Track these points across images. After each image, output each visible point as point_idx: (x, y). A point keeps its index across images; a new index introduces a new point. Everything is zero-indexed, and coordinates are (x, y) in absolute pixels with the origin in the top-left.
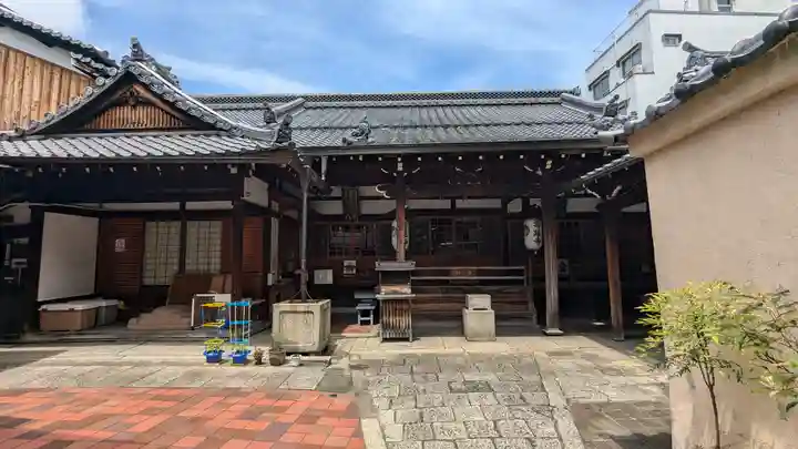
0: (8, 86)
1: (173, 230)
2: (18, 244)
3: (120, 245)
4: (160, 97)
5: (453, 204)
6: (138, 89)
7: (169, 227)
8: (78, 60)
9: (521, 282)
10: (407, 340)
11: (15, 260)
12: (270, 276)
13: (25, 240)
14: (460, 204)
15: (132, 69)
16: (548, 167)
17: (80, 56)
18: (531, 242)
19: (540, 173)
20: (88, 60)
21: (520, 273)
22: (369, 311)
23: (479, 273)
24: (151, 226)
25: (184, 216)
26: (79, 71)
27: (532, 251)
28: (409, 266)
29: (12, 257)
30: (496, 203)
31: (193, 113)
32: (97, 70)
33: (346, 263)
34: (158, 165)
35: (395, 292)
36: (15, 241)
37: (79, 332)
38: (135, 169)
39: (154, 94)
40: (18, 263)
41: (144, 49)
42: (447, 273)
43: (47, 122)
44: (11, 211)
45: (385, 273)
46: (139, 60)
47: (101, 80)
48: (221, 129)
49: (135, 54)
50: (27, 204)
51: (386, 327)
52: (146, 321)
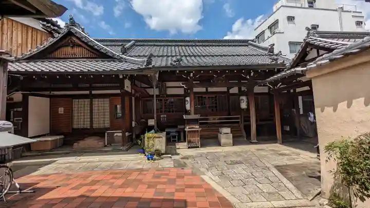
0: (5, 36)
1: (86, 103)
2: (17, 111)
3: (61, 110)
4: (86, 44)
5: (207, 89)
6: (74, 39)
7: (84, 102)
8: (43, 25)
9: (238, 122)
10: (198, 147)
11: (15, 119)
12: (133, 123)
13: (20, 109)
14: (210, 89)
15: (72, 30)
16: (252, 75)
17: (45, 23)
18: (244, 105)
19: (248, 77)
20: (49, 25)
21: (238, 118)
22: (175, 136)
23: (220, 119)
24: (75, 101)
25: (91, 97)
26: (43, 30)
27: (244, 109)
28: (197, 117)
29: (14, 117)
30: (224, 89)
31: (102, 51)
32: (54, 30)
33: (162, 116)
34: (92, 75)
35: (193, 128)
36: (15, 109)
37: (51, 150)
38: (81, 77)
39: (83, 42)
40: (17, 120)
41: (75, 21)
42: (207, 119)
43: (31, 54)
44: (13, 96)
45: (188, 120)
46: (72, 25)
47: (56, 35)
48: (115, 58)
49: (71, 23)
50: (20, 92)
51: (189, 142)
52: (82, 144)
